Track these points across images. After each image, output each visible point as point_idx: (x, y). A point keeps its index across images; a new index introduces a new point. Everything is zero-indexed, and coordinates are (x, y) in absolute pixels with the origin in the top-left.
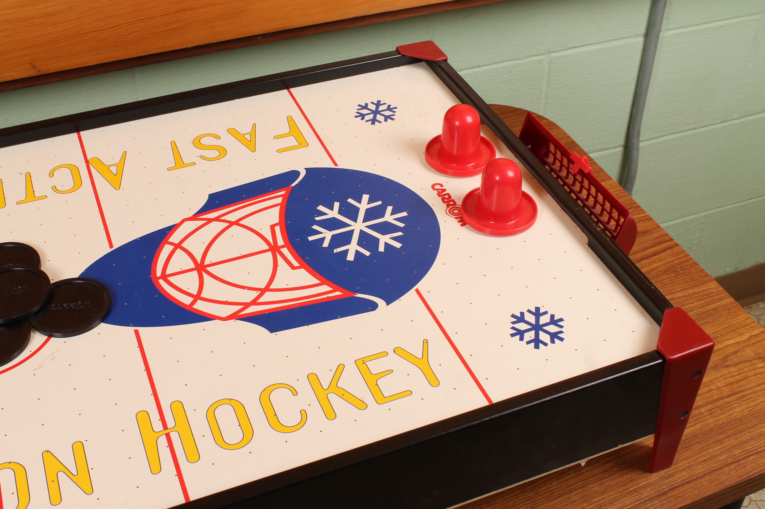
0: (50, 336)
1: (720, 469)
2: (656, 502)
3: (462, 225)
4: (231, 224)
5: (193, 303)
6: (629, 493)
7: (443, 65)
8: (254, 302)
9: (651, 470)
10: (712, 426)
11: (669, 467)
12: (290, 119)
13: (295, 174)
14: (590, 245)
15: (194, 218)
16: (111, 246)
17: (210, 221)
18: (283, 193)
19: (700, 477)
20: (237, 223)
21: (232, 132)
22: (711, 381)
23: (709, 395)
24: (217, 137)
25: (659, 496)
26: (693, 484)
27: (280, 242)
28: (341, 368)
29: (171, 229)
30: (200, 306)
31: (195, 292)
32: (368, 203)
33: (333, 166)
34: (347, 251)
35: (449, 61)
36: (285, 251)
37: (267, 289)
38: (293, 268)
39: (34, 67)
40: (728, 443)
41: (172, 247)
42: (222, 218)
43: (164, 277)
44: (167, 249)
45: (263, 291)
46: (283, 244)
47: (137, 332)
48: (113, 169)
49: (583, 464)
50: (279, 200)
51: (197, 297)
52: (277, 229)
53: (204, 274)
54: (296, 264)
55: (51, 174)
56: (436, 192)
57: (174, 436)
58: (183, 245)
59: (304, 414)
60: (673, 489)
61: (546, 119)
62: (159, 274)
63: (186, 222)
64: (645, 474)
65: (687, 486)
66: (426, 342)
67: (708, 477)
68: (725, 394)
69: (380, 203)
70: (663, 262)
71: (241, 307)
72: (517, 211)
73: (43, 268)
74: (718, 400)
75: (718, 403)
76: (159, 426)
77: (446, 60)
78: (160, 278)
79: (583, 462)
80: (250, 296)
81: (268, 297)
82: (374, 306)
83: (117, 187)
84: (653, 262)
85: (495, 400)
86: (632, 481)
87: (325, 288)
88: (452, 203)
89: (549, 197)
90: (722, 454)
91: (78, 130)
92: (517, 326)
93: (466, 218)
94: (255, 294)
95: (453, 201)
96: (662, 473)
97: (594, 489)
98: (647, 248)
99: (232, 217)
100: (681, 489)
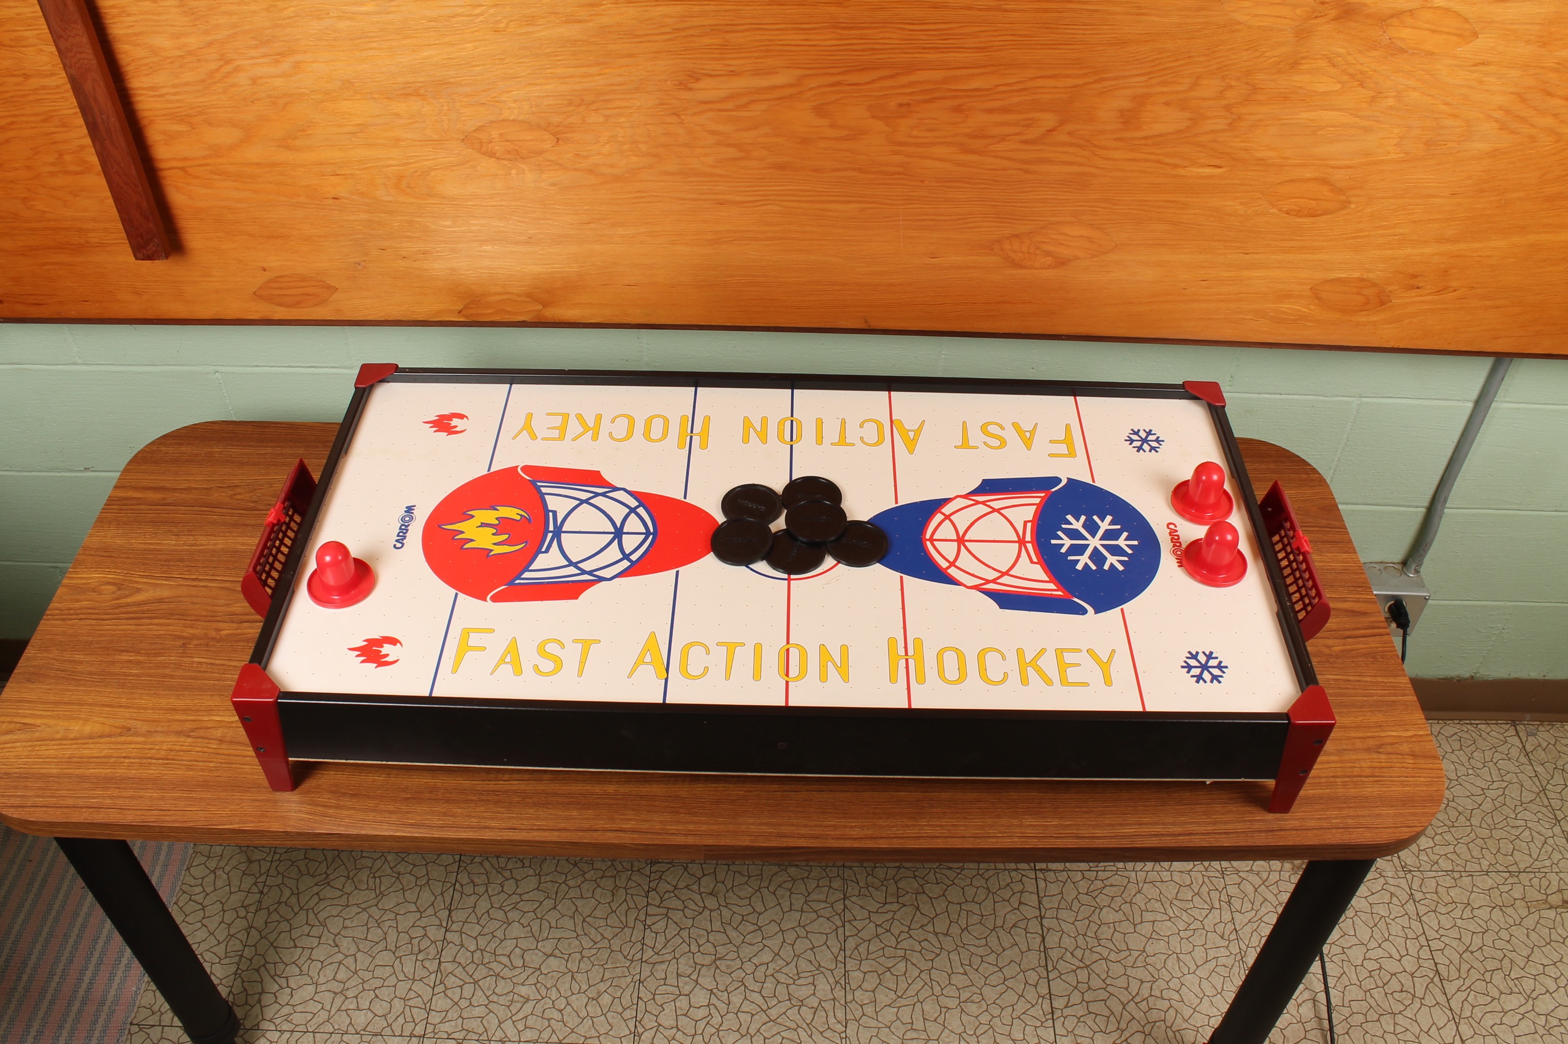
0: (839, 562)
1: (1329, 829)
2: (1262, 834)
3: (1179, 566)
4: (994, 510)
5: (948, 568)
6: (1244, 821)
7: (1219, 411)
8: (994, 581)
9: (1271, 810)
10: (1340, 795)
11: (1286, 813)
12: (1068, 427)
13: (1056, 480)
14: (1278, 614)
15: (965, 497)
16: (897, 502)
17: (978, 503)
18: (1043, 495)
19: (1309, 829)
20: (998, 510)
21: (1016, 425)
22: (1358, 760)
23: (1350, 770)
24: (1002, 428)
25: (1268, 831)
26: (1300, 832)
27: (1028, 538)
28: (1043, 651)
29: (946, 501)
30: (953, 571)
31: (951, 560)
32: (1109, 525)
33: (1092, 483)
34: (1078, 561)
35: (1226, 408)
36: (1029, 546)
37: (1006, 573)
38: (1032, 562)
39: (866, 322)
40: (1345, 812)
41: (943, 517)
42: (988, 503)
43: (932, 540)
44: (938, 517)
45: (1003, 574)
46: (1030, 540)
47: (901, 578)
48: (911, 434)
49: (1208, 783)
50: (1037, 501)
51: (952, 564)
52: (1029, 525)
53: (962, 547)
54: (1035, 560)
55: (861, 426)
56: (1169, 531)
57: (911, 662)
58: (951, 517)
59: (1006, 675)
60: (1281, 830)
61: (1319, 474)
62: (928, 536)
63: (959, 499)
64: (1264, 812)
65: (1294, 832)
66: (1113, 651)
67: (1315, 832)
68: (1364, 774)
69: (1119, 527)
70: (1368, 646)
71: (983, 582)
72: (1229, 567)
73: (842, 506)
74: (1356, 776)
75: (1355, 779)
76: (902, 652)
77: (1224, 407)
78: (928, 540)
79: (1208, 781)
80: (993, 575)
81: (1005, 580)
82: (1084, 612)
83: (911, 452)
84: (1358, 643)
85: (1148, 709)
86: (1251, 813)
87: (1052, 586)
88: (1178, 544)
89: (1261, 563)
90: (1336, 818)
91: (889, 390)
92: (1189, 661)
93: (1184, 562)
94: (998, 574)
95: (1180, 542)
96: (1278, 815)
97: (1217, 809)
98: (1358, 629)
99: (996, 505)
100: (1288, 833)
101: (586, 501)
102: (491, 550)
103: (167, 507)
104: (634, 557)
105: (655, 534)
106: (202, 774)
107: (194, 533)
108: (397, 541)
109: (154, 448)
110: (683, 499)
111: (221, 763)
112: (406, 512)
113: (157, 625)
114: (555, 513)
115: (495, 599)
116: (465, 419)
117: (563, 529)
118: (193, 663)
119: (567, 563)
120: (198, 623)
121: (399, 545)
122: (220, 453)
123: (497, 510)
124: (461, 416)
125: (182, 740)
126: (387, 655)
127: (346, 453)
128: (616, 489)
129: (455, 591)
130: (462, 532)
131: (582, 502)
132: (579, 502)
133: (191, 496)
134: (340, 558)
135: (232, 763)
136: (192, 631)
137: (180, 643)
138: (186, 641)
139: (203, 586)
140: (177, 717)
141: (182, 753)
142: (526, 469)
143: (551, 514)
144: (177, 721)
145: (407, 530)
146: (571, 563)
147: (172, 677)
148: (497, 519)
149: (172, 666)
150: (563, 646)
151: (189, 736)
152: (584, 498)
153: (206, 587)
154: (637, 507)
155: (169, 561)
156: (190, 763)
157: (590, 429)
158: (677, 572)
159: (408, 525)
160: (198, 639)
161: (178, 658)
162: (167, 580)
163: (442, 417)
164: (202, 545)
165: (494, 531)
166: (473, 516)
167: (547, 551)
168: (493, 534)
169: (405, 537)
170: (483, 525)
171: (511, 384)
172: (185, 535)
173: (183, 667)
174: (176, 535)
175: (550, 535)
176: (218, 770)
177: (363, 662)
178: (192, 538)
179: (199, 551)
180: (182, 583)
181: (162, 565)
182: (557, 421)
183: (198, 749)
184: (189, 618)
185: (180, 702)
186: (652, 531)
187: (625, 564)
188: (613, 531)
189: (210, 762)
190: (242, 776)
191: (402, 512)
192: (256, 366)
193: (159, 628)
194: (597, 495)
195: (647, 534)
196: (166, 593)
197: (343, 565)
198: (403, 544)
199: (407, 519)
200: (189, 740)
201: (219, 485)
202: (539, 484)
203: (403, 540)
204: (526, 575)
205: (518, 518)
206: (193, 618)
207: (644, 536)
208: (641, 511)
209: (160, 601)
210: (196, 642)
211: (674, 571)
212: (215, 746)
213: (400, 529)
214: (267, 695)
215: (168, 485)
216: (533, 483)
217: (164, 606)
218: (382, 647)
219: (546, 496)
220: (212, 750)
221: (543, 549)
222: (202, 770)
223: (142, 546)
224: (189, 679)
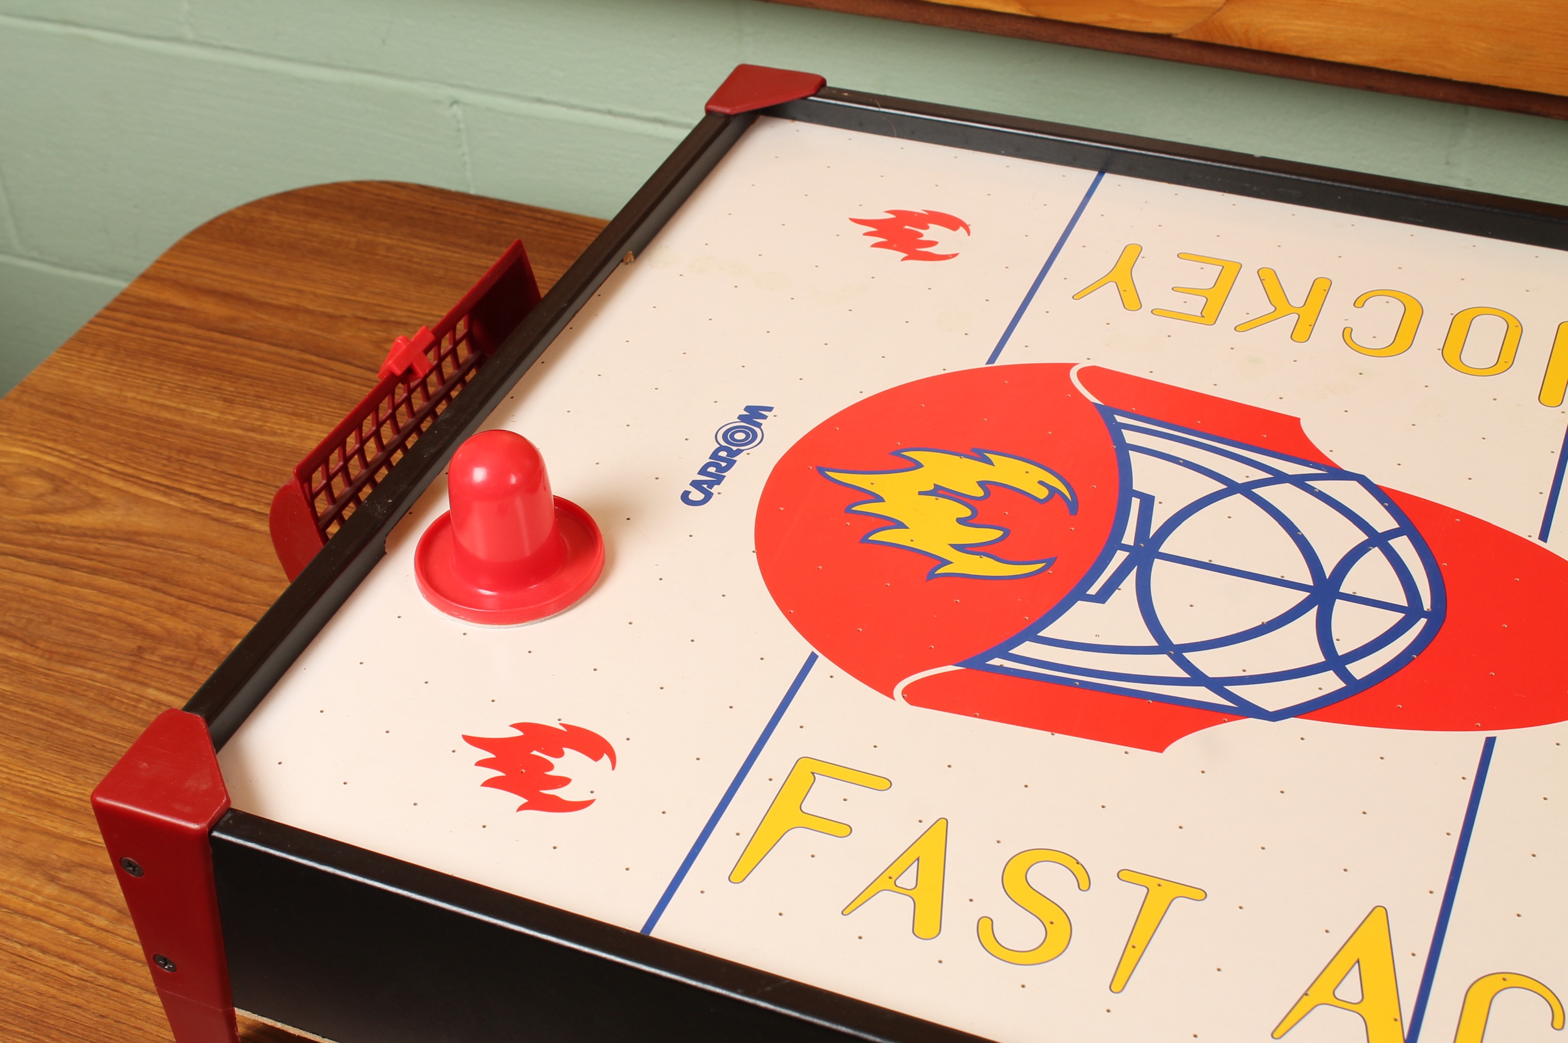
101: (1247, 490)
102: (946, 562)
103: (232, 339)
104: (1360, 669)
105: (1437, 618)
106: (42, 987)
107: (266, 403)
108: (696, 484)
109: (256, 214)
110: (1535, 540)
111: (99, 972)
112: (741, 418)
113: (100, 590)
114: (1147, 502)
115: (915, 696)
116: (961, 229)
117: (1163, 549)
118: (141, 698)
119: (1152, 642)
120: (192, 607)
121: (696, 495)
122: (389, 248)
123: (990, 462)
124: (952, 223)
125: (34, 884)
126: (563, 781)
127: (639, 251)
128: (1336, 473)
129: (809, 648)
130: (878, 499)
131: (1232, 488)
132: (1222, 487)
133: (292, 325)
134: (513, 480)
135: (124, 981)
136: (171, 623)
137: (131, 643)
138: (147, 643)
139: (238, 526)
140: (48, 824)
141: (19, 919)
142: (1091, 375)
143: (1136, 503)
144: (45, 832)
145: (731, 464)
146: (1164, 645)
147: (80, 720)
148: (982, 484)
149: (91, 694)
150: (1084, 882)
151: (53, 879)
152: (1240, 480)
153: (245, 528)
154: (1393, 534)
155: (188, 452)
156: (25, 951)
157: (1291, 309)
158: (1490, 744)
159: (739, 452)
160: (177, 644)
161: (112, 680)
162: (165, 494)
163: (903, 216)
164: (274, 434)
165: (966, 512)
166: (917, 465)
167: (1102, 597)
168: (961, 521)
169: (719, 480)
170: (939, 492)
171: (1101, 173)
172: (245, 404)
173: (114, 704)
174: (226, 400)
175: (1120, 557)
176: (83, 989)
177: (490, 783)
178: (257, 413)
179: (261, 445)
180: (196, 507)
181: (169, 459)
182: (1206, 276)
183: (61, 919)
184: (177, 591)
185: (71, 786)
186: (1427, 605)
187: (1330, 682)
188: (1310, 582)
189: (74, 962)
190: (134, 1022)
191: (731, 415)
192: (540, 100)
193: (101, 597)
194: (1279, 478)
195: (1412, 611)
196: (148, 522)
197: (519, 503)
198: (708, 496)
199: (740, 436)
200: (51, 889)
201: (360, 314)
202: (1120, 419)
203: (711, 484)
204: (1027, 649)
205: (1042, 493)
206: (186, 593)
207: (1400, 616)
208: (1403, 546)
209: (131, 537)
210: (168, 651)
211: (1478, 738)
212: (102, 922)
213: (715, 455)
214: (187, 809)
215: (253, 293)
216: (1106, 413)
217: (135, 551)
218: (560, 754)
219: (1132, 454)
220: (90, 932)
221: (1093, 591)
222: (45, 978)
223: (146, 409)
224: (116, 735)
